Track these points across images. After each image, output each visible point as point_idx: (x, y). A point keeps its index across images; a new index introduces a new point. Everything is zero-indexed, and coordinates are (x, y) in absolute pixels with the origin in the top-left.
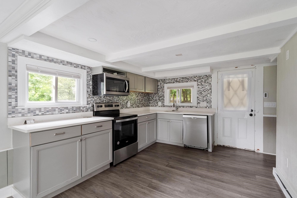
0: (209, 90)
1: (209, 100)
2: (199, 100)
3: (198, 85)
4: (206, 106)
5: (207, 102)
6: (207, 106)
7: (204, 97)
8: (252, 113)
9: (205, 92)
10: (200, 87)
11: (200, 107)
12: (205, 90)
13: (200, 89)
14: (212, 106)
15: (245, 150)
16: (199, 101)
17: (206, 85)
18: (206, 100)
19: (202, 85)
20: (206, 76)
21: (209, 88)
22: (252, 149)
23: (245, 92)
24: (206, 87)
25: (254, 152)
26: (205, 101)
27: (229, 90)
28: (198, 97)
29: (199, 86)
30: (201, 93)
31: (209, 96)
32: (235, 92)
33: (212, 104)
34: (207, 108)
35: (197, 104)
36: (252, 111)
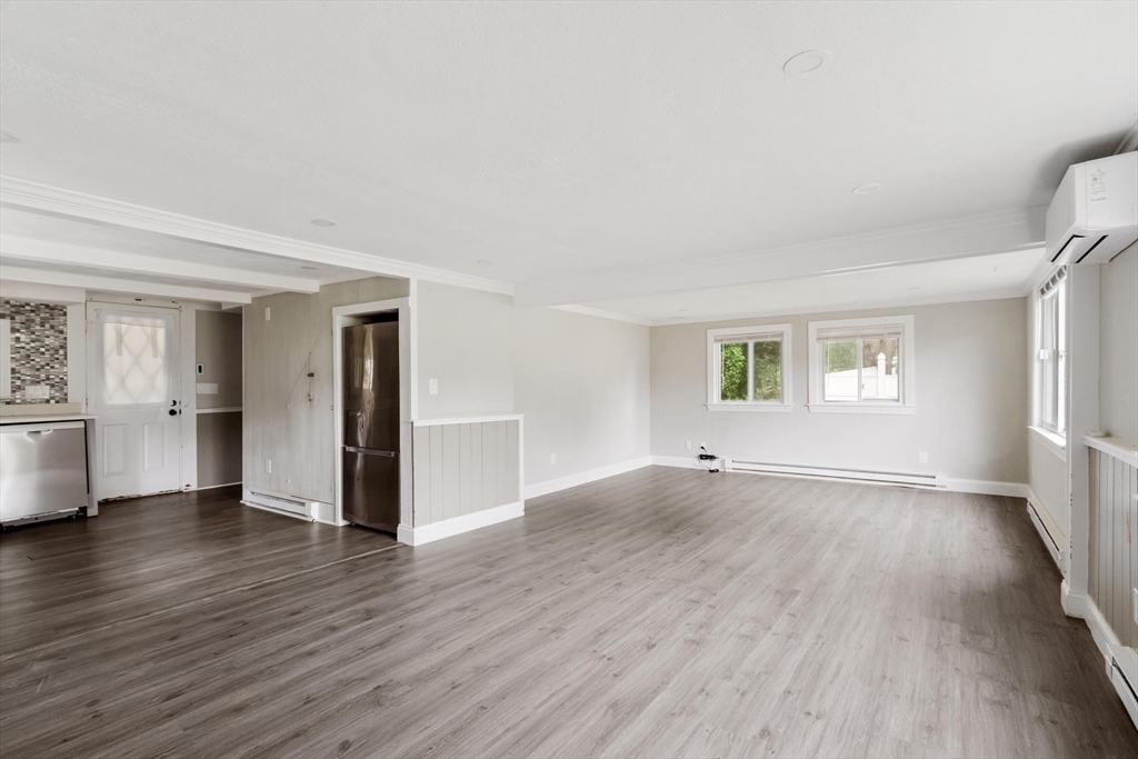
0: (57, 351)
1: (57, 380)
2: (19, 378)
3: (14, 330)
4: (47, 397)
5: (53, 386)
6: (53, 398)
7: (38, 370)
8: (174, 408)
9: (43, 353)
10: (23, 338)
11: (24, 402)
12: (42, 350)
13: (23, 345)
14: (69, 398)
15: (160, 496)
16: (18, 383)
17: (47, 332)
18: (48, 379)
19: (33, 333)
20: (47, 306)
21: (57, 344)
22: (175, 488)
23: (159, 361)
24: (47, 341)
25: (180, 492)
26: (43, 383)
27: (120, 354)
28: (13, 371)
29: (18, 335)
30: (28, 356)
31: (57, 366)
32: (137, 360)
33: (70, 389)
34: (53, 401)
35: (13, 392)
36: (175, 403)
